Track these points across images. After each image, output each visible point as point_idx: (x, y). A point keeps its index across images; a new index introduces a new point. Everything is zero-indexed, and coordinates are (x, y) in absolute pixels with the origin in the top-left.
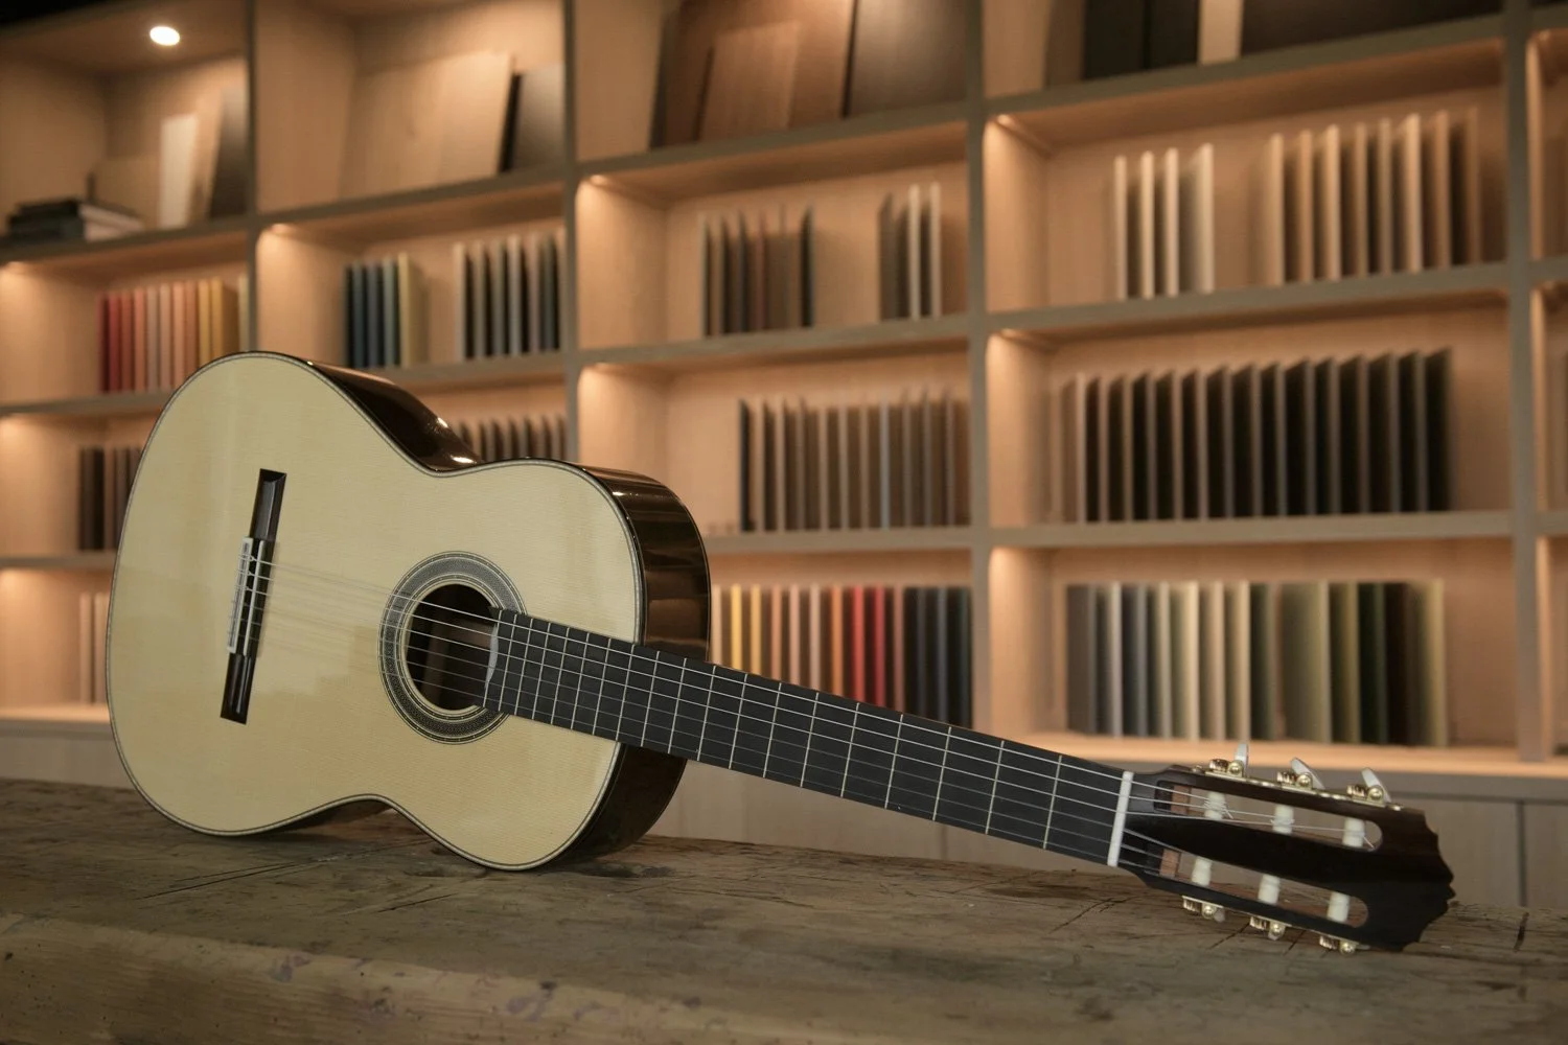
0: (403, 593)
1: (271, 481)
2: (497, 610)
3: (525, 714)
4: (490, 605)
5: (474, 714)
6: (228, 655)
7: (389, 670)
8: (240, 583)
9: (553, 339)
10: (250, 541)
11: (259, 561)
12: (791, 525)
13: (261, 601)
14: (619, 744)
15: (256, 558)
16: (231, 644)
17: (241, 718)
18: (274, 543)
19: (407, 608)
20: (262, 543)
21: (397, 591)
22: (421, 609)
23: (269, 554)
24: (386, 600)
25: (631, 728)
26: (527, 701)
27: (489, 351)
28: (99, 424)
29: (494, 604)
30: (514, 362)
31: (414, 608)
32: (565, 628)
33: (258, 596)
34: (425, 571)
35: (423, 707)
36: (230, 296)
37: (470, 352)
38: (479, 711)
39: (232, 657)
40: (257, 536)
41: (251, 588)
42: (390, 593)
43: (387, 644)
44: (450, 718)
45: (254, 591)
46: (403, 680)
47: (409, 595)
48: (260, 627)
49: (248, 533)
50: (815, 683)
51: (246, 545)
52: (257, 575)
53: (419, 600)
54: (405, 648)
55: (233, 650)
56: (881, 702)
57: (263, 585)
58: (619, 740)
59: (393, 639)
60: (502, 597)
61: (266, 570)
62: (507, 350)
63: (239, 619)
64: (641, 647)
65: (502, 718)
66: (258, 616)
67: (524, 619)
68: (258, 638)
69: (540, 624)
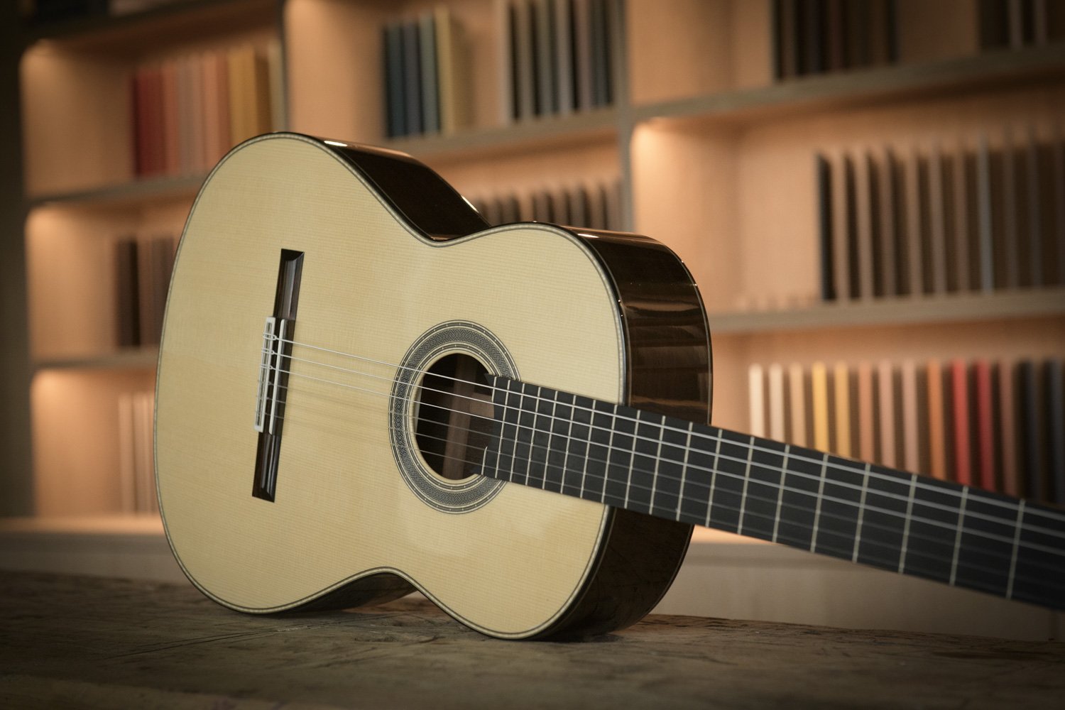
0: (409, 365)
1: (291, 258)
2: (492, 377)
3: (519, 480)
4: (488, 372)
5: (475, 482)
6: (257, 435)
7: (398, 443)
8: (265, 362)
9: (607, 93)
10: (273, 321)
11: (281, 339)
12: (878, 292)
13: (284, 379)
14: (607, 507)
15: (278, 337)
16: (258, 423)
17: (270, 497)
18: (295, 321)
19: (414, 379)
20: (283, 322)
21: (404, 364)
22: (427, 380)
23: (290, 334)
24: (393, 373)
25: (616, 490)
26: (521, 466)
27: (537, 110)
28: (134, 211)
29: (491, 372)
30: (564, 122)
31: (420, 378)
32: (553, 391)
33: (282, 375)
34: (429, 341)
35: (429, 478)
36: (262, 66)
37: (516, 113)
38: (479, 480)
39: (262, 437)
40: (279, 317)
41: (275, 367)
42: (398, 365)
43: (396, 416)
44: (454, 488)
45: (277, 369)
46: (411, 451)
47: (414, 366)
48: (284, 405)
49: (272, 313)
50: (912, 464)
51: (269, 325)
52: (279, 354)
53: (424, 371)
54: (414, 420)
55: (261, 429)
56: (989, 482)
57: (286, 364)
58: (606, 503)
59: (401, 412)
60: (499, 365)
61: (288, 349)
62: (556, 108)
63: (265, 398)
64: (625, 408)
65: (500, 485)
66: (282, 394)
67: (517, 385)
68: (283, 415)
69: (531, 389)
